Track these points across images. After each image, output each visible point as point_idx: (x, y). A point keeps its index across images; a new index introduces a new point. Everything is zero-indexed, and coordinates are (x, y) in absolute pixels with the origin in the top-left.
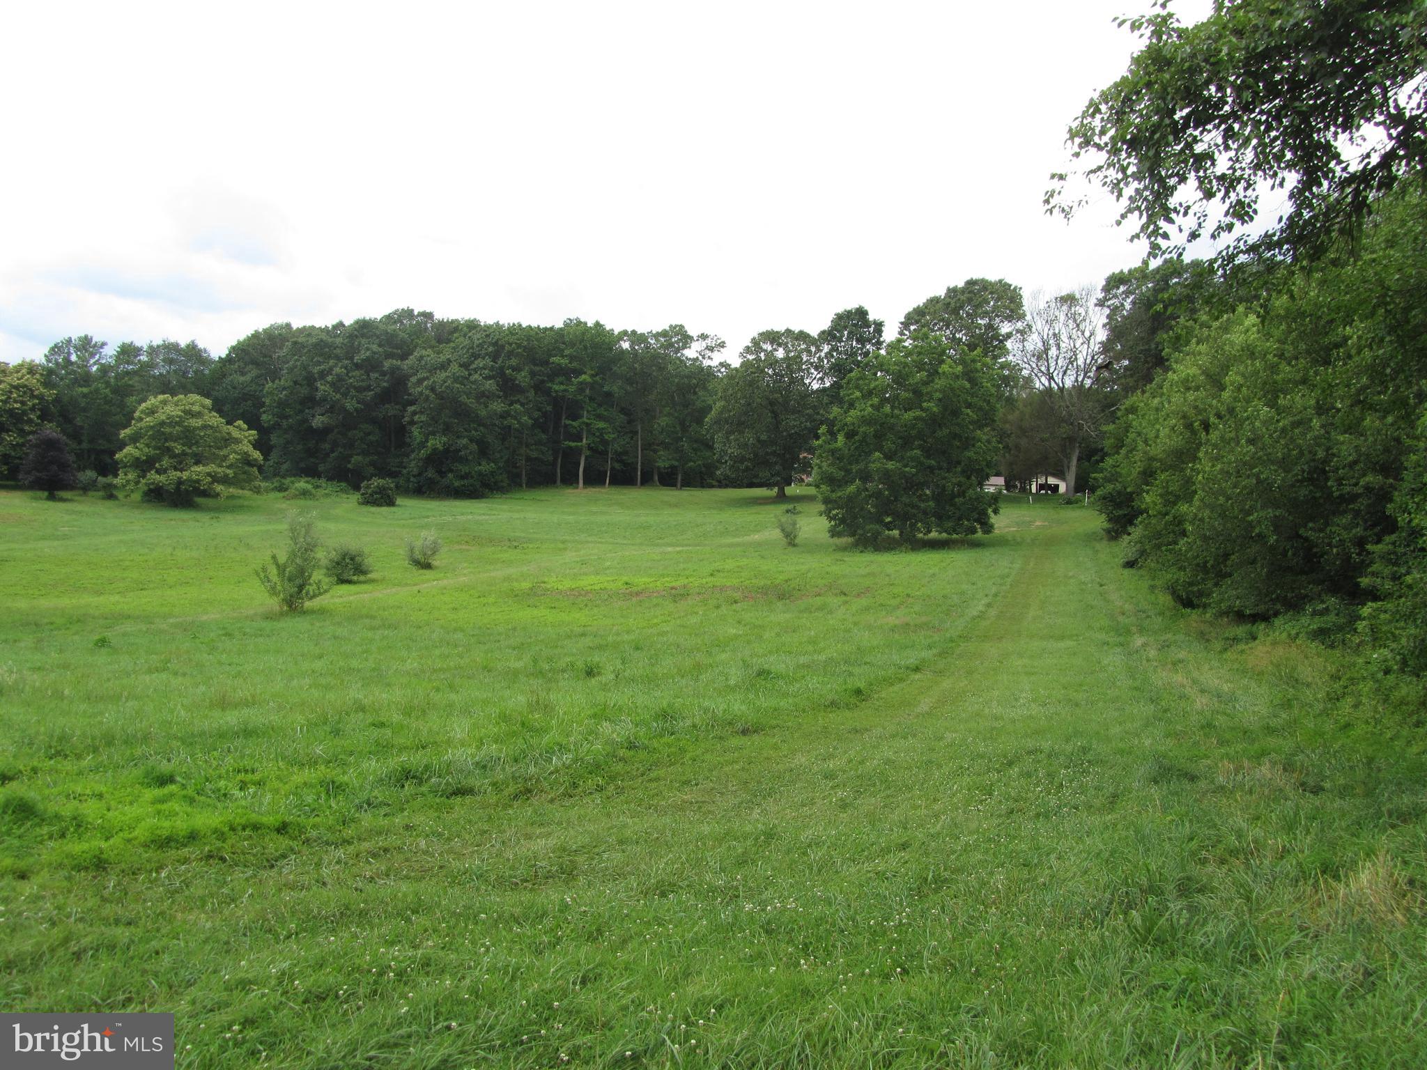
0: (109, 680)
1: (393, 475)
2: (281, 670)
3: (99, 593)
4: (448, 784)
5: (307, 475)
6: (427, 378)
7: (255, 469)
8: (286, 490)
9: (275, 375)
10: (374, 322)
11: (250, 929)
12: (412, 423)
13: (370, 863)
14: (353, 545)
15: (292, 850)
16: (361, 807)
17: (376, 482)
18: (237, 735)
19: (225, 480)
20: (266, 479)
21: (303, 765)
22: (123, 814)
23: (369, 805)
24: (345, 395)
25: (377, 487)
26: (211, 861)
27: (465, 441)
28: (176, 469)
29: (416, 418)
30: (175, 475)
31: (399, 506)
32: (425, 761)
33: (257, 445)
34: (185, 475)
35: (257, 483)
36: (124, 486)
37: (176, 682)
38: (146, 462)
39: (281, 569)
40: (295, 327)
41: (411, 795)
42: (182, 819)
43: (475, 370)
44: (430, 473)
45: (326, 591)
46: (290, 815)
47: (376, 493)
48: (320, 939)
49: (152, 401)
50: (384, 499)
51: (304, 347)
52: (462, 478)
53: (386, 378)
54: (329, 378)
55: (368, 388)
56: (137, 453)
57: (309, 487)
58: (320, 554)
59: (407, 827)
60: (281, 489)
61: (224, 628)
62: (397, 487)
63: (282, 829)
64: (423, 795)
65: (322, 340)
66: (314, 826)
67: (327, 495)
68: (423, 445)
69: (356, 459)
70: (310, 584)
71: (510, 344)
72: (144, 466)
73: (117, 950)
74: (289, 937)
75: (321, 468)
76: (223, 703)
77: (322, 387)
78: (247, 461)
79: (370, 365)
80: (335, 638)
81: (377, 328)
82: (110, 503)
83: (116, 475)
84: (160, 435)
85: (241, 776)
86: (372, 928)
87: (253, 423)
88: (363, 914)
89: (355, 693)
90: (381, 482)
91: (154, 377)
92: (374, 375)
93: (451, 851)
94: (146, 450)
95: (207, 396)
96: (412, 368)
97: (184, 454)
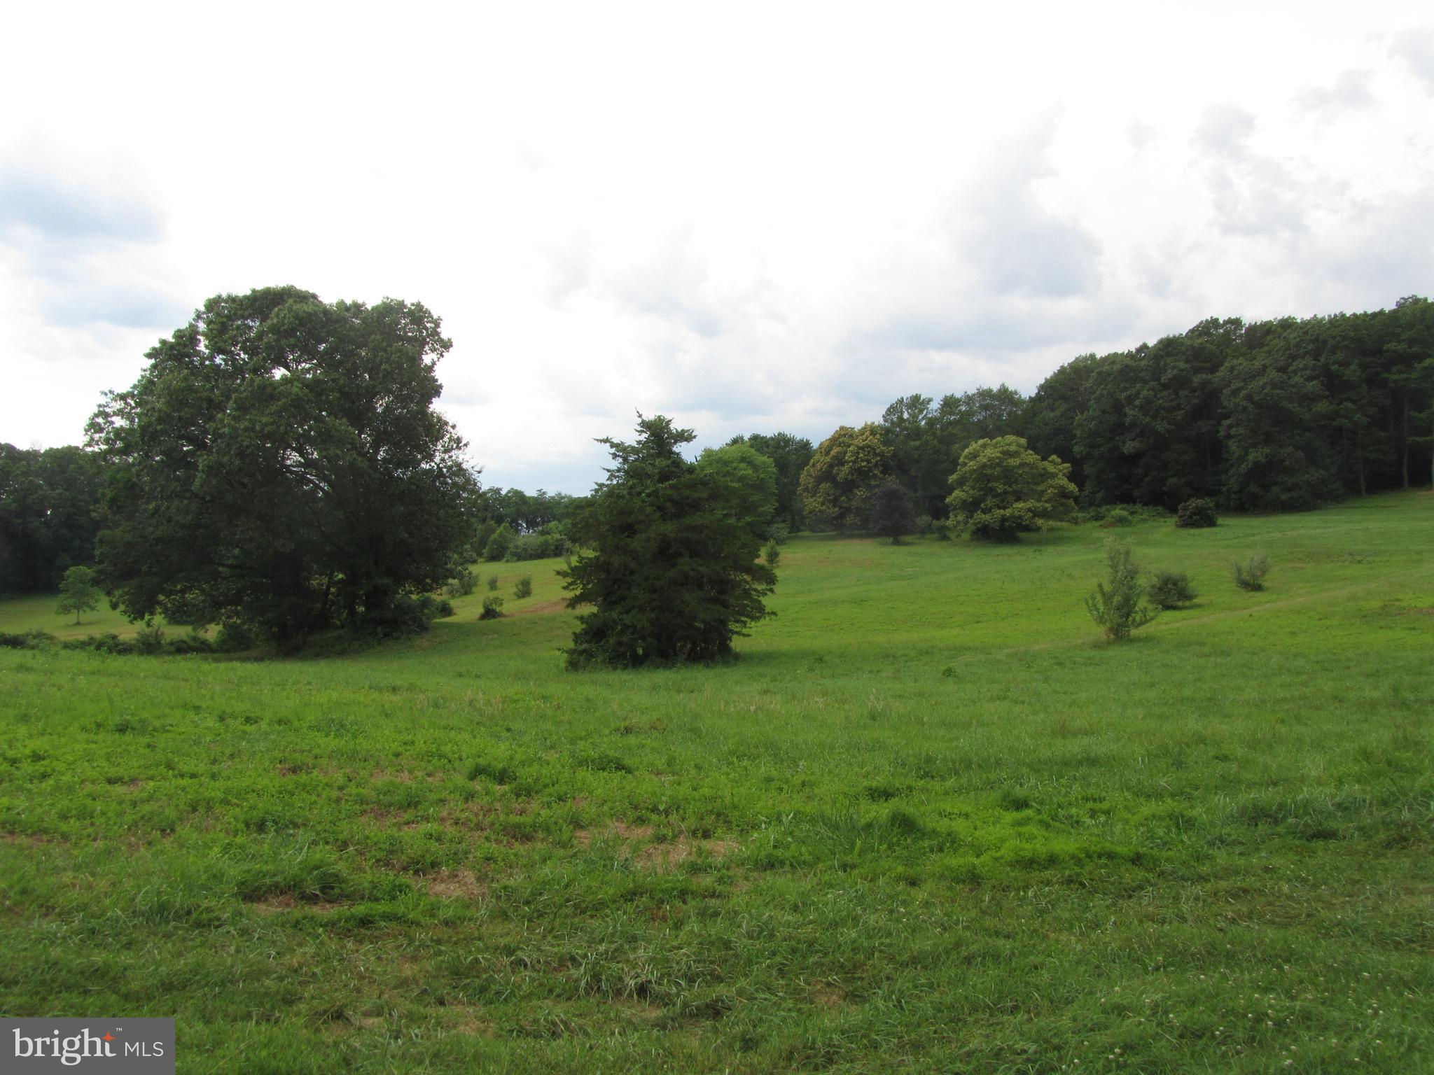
0: (958, 707)
1: (1210, 493)
2: (1114, 699)
3: (941, 626)
4: (1306, 825)
5: (1123, 502)
6: (1242, 388)
7: (1071, 501)
8: (1103, 518)
9: (1083, 407)
10: (1178, 338)
11: (1119, 957)
12: (1229, 437)
13: (1229, 902)
14: (1174, 570)
15: (1149, 882)
16: (1214, 844)
17: (1194, 503)
18: (1080, 763)
19: (1045, 514)
20: (1082, 509)
21: (1149, 796)
22: (989, 834)
23: (1222, 842)
24: (1155, 417)
25: (1196, 507)
26: (1072, 886)
27: (1290, 449)
28: (999, 508)
29: (1233, 432)
30: (999, 513)
31: (1221, 526)
32: (1278, 800)
33: (1072, 477)
34: (1008, 512)
35: (1074, 514)
36: (955, 527)
37: (1017, 709)
38: (973, 503)
39: (1107, 598)
40: (1098, 357)
41: (1266, 835)
42: (1041, 843)
43: (1295, 372)
44: (1253, 488)
45: (1152, 619)
46: (1142, 847)
47: (1195, 514)
48: (1190, 975)
49: (974, 446)
50: (1203, 520)
51: (1109, 375)
52: (1289, 490)
53: (1197, 394)
54: (1137, 402)
55: (1179, 407)
56: (963, 495)
57: (1125, 513)
58: (1142, 581)
59: (1267, 869)
60: (1097, 518)
61: (1056, 658)
62: (1217, 506)
63: (1137, 859)
64: (1280, 835)
65: (1127, 366)
66: (1167, 860)
67: (1144, 520)
68: (1242, 459)
69: (1172, 481)
70: (1136, 612)
71: (1334, 338)
72: (971, 507)
73: (1001, 959)
74: (1157, 969)
75: (1135, 493)
76: (1063, 731)
77: (1132, 412)
78: (1064, 494)
79: (1179, 383)
80: (1165, 666)
81: (1182, 344)
82: (944, 543)
83: (947, 518)
84: (983, 477)
85: (1090, 805)
86: (1242, 972)
87: (1065, 455)
88: (1230, 956)
89: (1193, 724)
90: (1200, 502)
91: (973, 423)
92: (1183, 393)
93: (1318, 899)
94: (972, 492)
95: (1022, 435)
96: (1223, 379)
97: (1005, 492)
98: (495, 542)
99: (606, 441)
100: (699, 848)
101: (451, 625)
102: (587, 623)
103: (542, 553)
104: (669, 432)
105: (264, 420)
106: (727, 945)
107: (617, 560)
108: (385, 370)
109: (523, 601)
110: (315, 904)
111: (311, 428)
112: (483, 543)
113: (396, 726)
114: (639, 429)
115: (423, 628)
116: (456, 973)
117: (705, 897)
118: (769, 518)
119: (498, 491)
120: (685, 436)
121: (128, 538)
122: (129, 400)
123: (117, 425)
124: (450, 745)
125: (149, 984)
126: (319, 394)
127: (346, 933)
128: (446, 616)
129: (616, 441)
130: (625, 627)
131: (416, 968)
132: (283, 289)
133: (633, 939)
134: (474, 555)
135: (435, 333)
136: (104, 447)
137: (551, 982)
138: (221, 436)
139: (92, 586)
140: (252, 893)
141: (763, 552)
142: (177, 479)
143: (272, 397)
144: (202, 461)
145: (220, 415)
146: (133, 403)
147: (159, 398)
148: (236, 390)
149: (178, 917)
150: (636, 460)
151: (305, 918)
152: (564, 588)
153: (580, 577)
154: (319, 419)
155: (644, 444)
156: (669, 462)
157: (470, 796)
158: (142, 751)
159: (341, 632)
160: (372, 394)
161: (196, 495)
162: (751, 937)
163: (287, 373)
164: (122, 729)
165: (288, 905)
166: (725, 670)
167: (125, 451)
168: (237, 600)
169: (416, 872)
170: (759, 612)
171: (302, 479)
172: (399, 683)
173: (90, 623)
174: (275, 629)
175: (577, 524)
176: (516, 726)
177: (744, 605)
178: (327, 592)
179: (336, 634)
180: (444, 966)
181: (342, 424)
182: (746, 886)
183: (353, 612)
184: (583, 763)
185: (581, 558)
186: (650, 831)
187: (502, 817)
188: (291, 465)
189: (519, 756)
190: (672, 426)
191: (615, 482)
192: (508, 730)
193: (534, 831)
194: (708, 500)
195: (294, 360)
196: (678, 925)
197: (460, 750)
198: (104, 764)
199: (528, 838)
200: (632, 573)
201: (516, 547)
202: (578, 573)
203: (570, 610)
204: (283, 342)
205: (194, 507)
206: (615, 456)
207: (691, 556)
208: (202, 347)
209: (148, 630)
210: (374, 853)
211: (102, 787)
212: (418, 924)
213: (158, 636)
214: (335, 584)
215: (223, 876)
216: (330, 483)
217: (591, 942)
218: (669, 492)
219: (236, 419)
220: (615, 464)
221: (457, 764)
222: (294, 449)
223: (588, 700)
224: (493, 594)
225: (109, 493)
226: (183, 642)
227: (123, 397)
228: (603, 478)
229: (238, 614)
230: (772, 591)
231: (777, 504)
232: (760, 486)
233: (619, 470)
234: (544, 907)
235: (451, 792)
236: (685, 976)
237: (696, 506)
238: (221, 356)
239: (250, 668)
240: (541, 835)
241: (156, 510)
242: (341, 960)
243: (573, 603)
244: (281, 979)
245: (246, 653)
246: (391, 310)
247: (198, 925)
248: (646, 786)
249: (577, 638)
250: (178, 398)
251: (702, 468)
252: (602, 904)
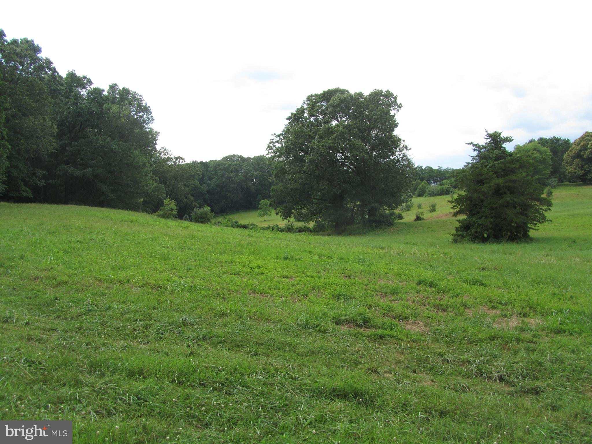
98: (420, 189)
99: (471, 143)
100: (523, 321)
101: (403, 223)
102: (461, 223)
103: (441, 193)
104: (501, 138)
105: (329, 141)
106: (540, 364)
107: (475, 196)
108: (375, 118)
109: (432, 213)
110: (361, 328)
111: (347, 144)
112: (415, 190)
113: (385, 262)
114: (486, 137)
115: (391, 224)
116: (420, 361)
117: (528, 342)
118: (548, 176)
119: (421, 167)
120: (508, 140)
121: (282, 188)
122: (281, 137)
123: (277, 147)
124: (408, 271)
125: (306, 350)
126: (350, 130)
127: (375, 341)
128: (399, 220)
129: (475, 143)
130: (479, 225)
131: (404, 357)
132: (335, 89)
133: (496, 357)
134: (412, 194)
135: (395, 102)
136: (273, 155)
137: (460, 370)
138: (314, 149)
139: (269, 207)
140: (338, 322)
141: (545, 191)
142: (298, 166)
143: (332, 133)
144: (307, 159)
145: (313, 141)
146: (282, 138)
147: (291, 135)
148: (318, 131)
149: (313, 328)
150: (485, 152)
151: (358, 333)
152: (451, 208)
153: (459, 203)
154: (350, 140)
155: (489, 144)
156: (501, 151)
157: (418, 292)
158: (293, 267)
159: (359, 225)
160: (370, 129)
161: (305, 172)
162: (552, 362)
163: (338, 123)
164: (286, 259)
165: (351, 328)
166: (526, 245)
167: (280, 156)
168: (320, 212)
169: (400, 320)
170: (544, 219)
171: (344, 165)
172: (384, 246)
173: (269, 221)
174: (334, 224)
175: (457, 180)
176: (434, 264)
177: (536, 216)
178: (353, 209)
179: (357, 226)
180: (415, 357)
181: (359, 142)
182: (547, 340)
183: (363, 217)
184: (466, 281)
185: (459, 195)
186: (498, 312)
187: (433, 301)
188: (340, 159)
189: (437, 277)
190: (502, 135)
191: (475, 161)
192: (431, 266)
193: (447, 308)
194: (518, 168)
195: (339, 117)
196: (516, 353)
197: (412, 273)
198: (281, 271)
199: (444, 310)
200: (482, 201)
201: (429, 191)
202: (458, 201)
203: (454, 218)
204: (336, 110)
205: (304, 177)
206: (475, 150)
207: (510, 194)
208: (306, 115)
209: (289, 223)
210: (382, 311)
211: (281, 279)
212: (402, 340)
213: (292, 226)
214: (357, 206)
215: (327, 314)
216: (354, 166)
217: (476, 356)
218: (500, 165)
219: (319, 142)
220: (475, 154)
221: (411, 278)
222: (340, 153)
223: (464, 255)
224: (420, 211)
225: (275, 172)
226: (301, 228)
227: (279, 136)
228: (469, 160)
229: (320, 218)
230: (549, 209)
231: (552, 170)
232: (543, 161)
233: (476, 156)
234: (454, 339)
235: (410, 290)
236: (521, 375)
237: (513, 171)
238: (313, 118)
239: (326, 238)
240: (450, 309)
241: (291, 178)
242: (374, 350)
243: (455, 214)
244: (352, 354)
245: (324, 233)
246: (377, 94)
247: (320, 331)
248: (495, 293)
249: (457, 229)
250: (298, 135)
251: (516, 154)
252: (481, 341)
